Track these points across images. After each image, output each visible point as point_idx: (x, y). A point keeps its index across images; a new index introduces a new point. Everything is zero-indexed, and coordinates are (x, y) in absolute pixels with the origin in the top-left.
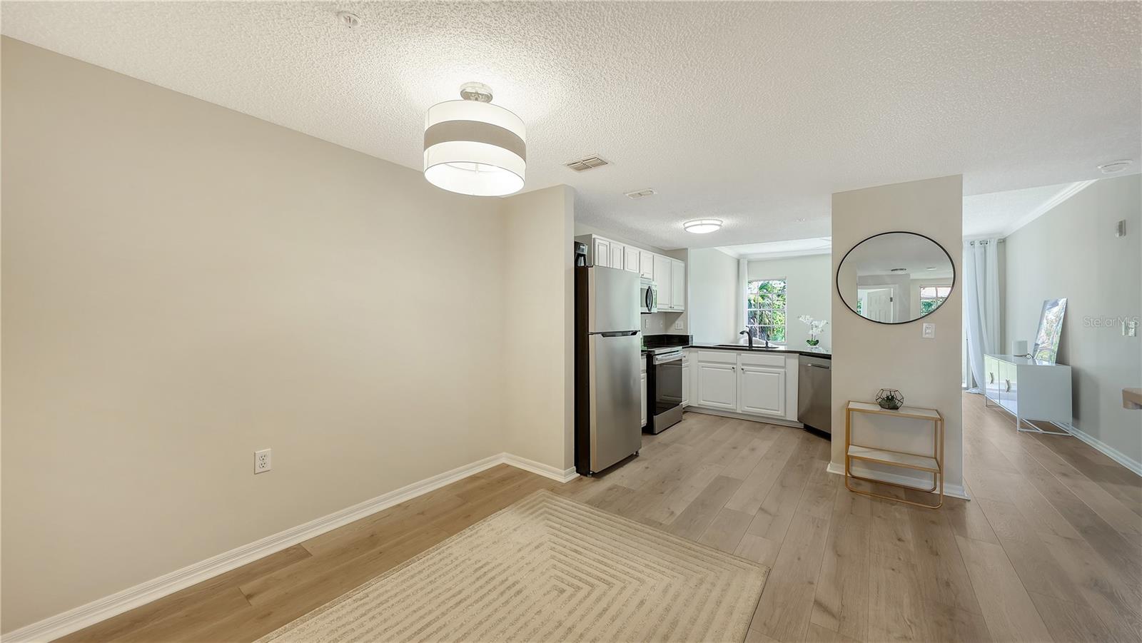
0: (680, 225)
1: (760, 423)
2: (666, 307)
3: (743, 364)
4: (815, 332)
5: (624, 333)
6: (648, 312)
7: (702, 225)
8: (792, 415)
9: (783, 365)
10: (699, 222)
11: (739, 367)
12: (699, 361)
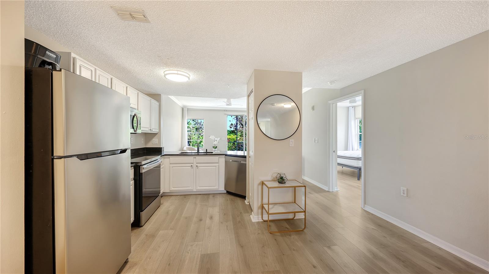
0: (161, 72)
1: (206, 196)
2: (147, 129)
3: (197, 163)
4: (216, 143)
5: (113, 153)
6: (134, 132)
7: (178, 74)
8: (221, 188)
9: (218, 162)
10: (176, 72)
11: (194, 165)
12: (170, 164)
